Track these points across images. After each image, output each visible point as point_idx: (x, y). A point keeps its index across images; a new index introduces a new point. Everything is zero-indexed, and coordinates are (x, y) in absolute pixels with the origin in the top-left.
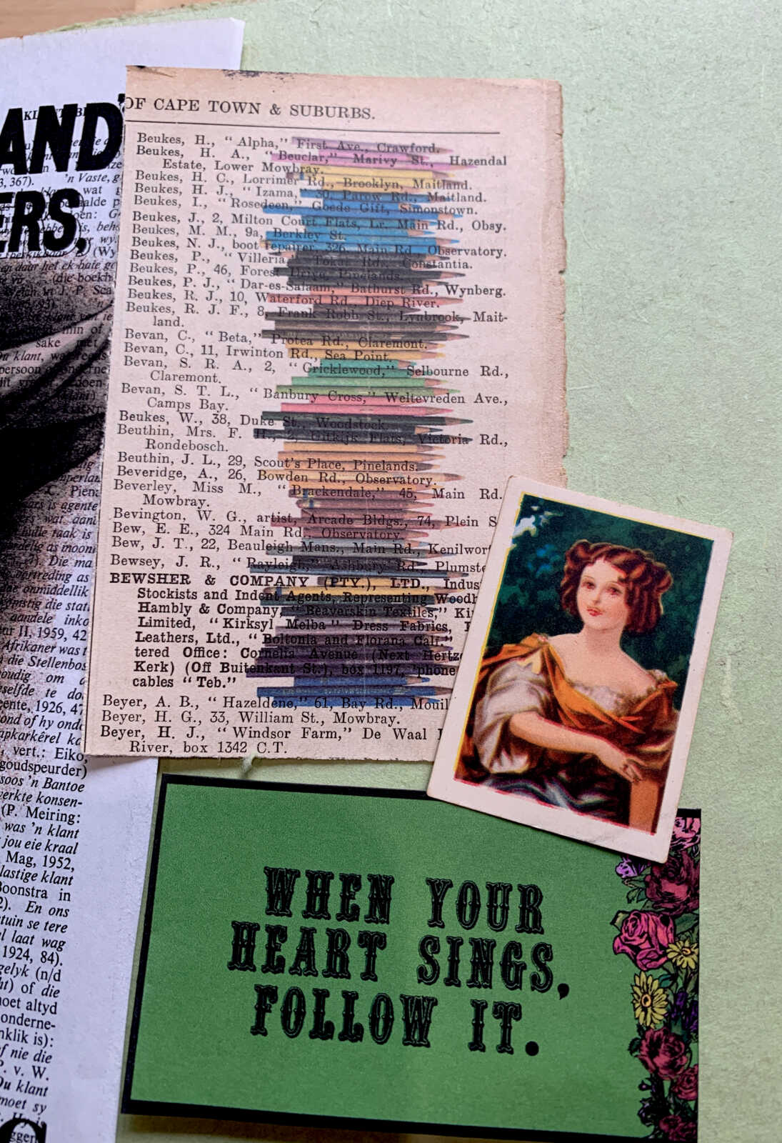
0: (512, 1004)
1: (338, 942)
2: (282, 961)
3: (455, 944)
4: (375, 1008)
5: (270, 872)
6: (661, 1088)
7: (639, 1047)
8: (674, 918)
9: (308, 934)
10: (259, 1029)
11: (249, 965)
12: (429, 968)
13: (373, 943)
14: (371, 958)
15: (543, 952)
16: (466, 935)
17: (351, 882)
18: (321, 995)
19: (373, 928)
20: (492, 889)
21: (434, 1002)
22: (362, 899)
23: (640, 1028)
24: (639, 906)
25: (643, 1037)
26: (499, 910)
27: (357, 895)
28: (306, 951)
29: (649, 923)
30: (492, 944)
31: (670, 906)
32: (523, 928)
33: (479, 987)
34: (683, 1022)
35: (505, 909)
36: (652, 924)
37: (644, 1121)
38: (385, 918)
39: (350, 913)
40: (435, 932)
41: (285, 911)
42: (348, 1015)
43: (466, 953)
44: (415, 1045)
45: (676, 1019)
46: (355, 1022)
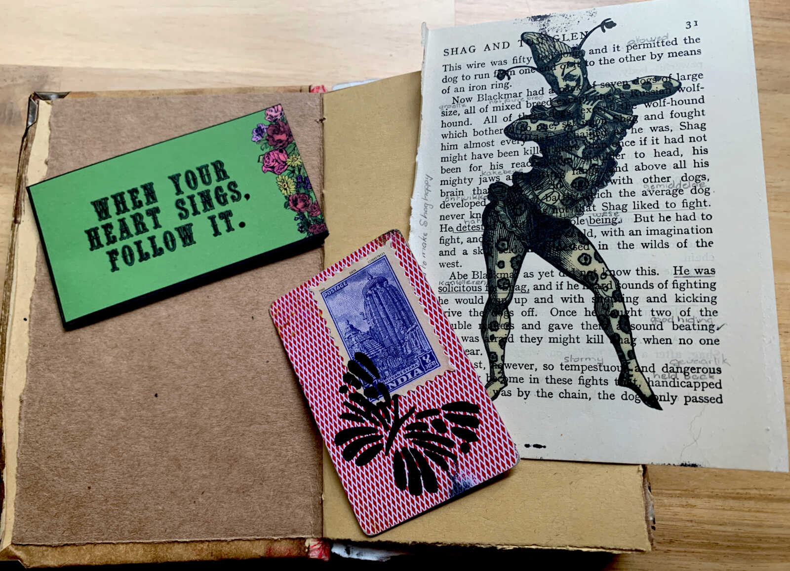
0: (227, 211)
1: (137, 219)
2: (114, 237)
3: (191, 198)
4: (165, 238)
5: (94, 203)
6: (304, 216)
7: (289, 205)
8: (284, 148)
9: (122, 221)
10: (115, 268)
11: (100, 245)
12: (183, 212)
13: (153, 213)
14: (155, 219)
15: (232, 185)
16: (195, 192)
17: (133, 192)
18: (138, 244)
19: (151, 206)
20: (200, 169)
21: (191, 225)
22: (141, 196)
23: (286, 197)
24: (268, 150)
25: (289, 200)
26: (206, 177)
27: (139, 196)
28: (124, 229)
29: (275, 155)
30: (208, 191)
31: (281, 144)
32: (219, 179)
33: (209, 210)
34: (304, 187)
35: (208, 175)
36: (276, 155)
37: (301, 232)
38: (155, 200)
39: (138, 205)
40: (180, 197)
41: (108, 216)
42: (154, 246)
43: (198, 200)
44: (189, 245)
45: (300, 187)
46: (158, 247)
